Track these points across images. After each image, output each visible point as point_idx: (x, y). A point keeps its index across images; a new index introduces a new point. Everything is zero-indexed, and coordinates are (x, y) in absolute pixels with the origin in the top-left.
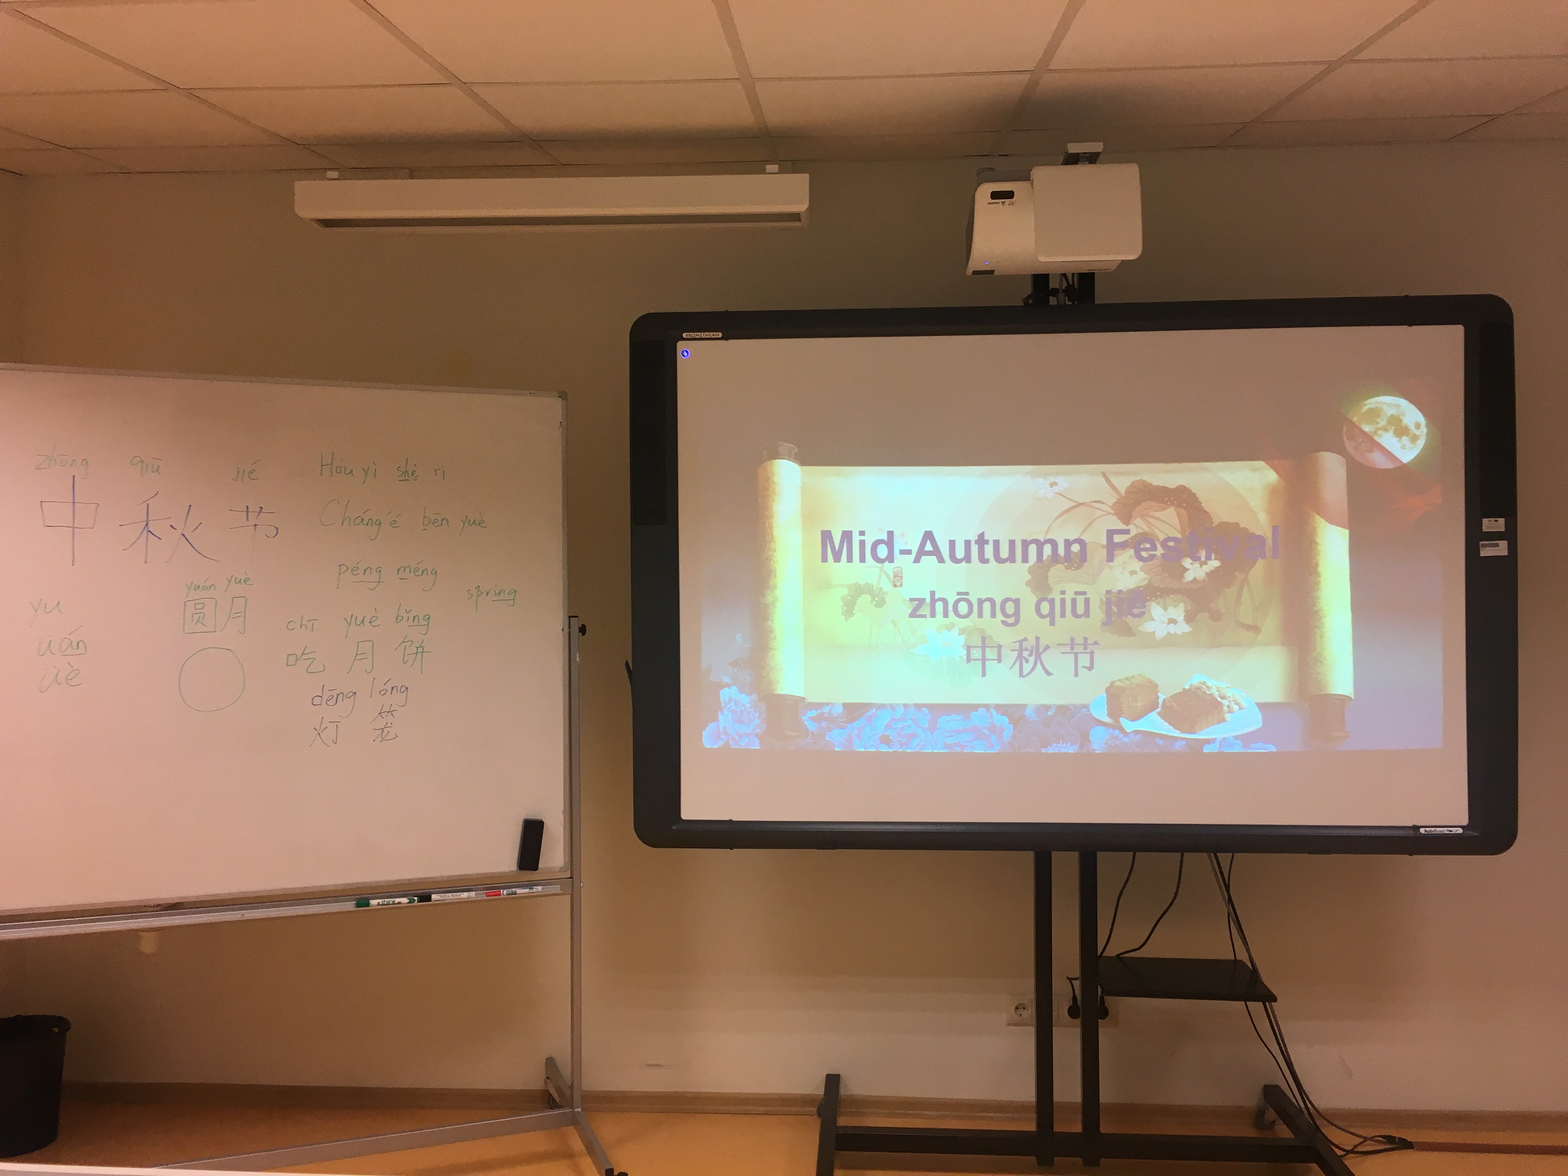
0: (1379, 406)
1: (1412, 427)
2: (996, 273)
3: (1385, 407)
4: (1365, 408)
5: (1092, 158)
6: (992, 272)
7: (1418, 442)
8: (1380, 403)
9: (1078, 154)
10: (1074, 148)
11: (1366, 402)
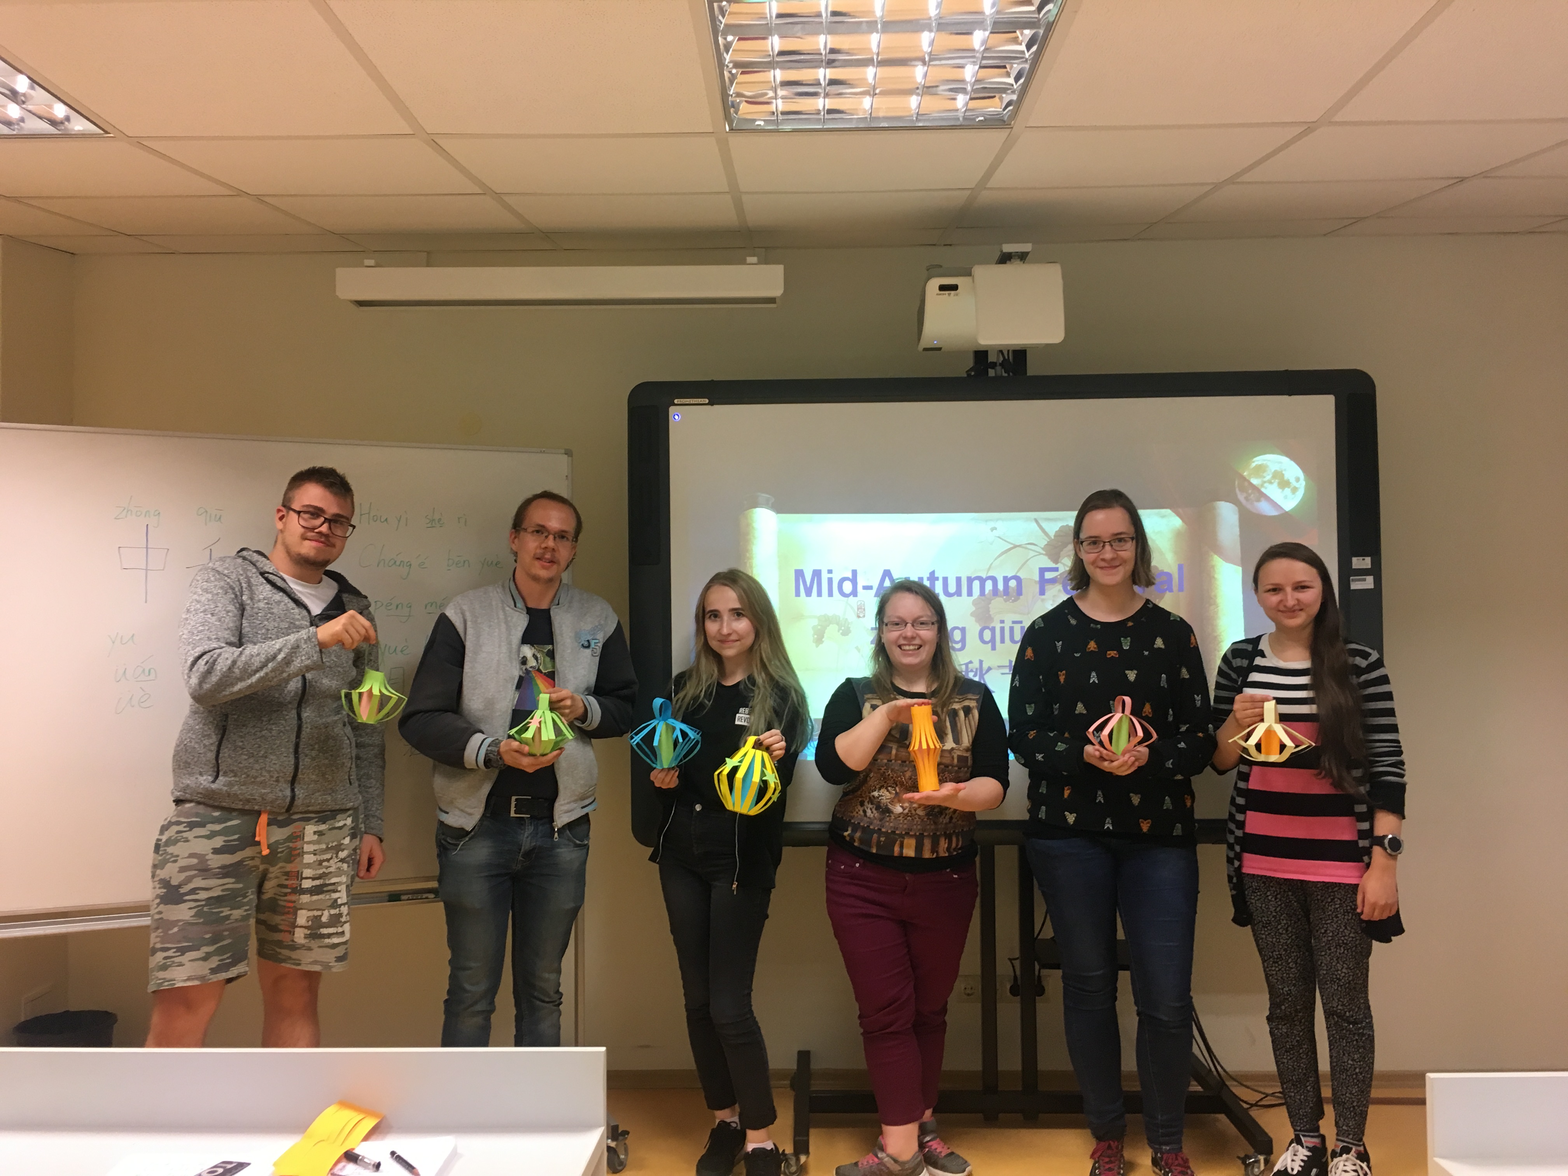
0: (1265, 462)
1: (1292, 481)
2: (943, 350)
3: (1269, 464)
4: (1253, 465)
5: (1023, 257)
6: (940, 349)
7: (1297, 493)
8: (1264, 460)
9: (1011, 253)
10: (1008, 248)
11: (1255, 459)
